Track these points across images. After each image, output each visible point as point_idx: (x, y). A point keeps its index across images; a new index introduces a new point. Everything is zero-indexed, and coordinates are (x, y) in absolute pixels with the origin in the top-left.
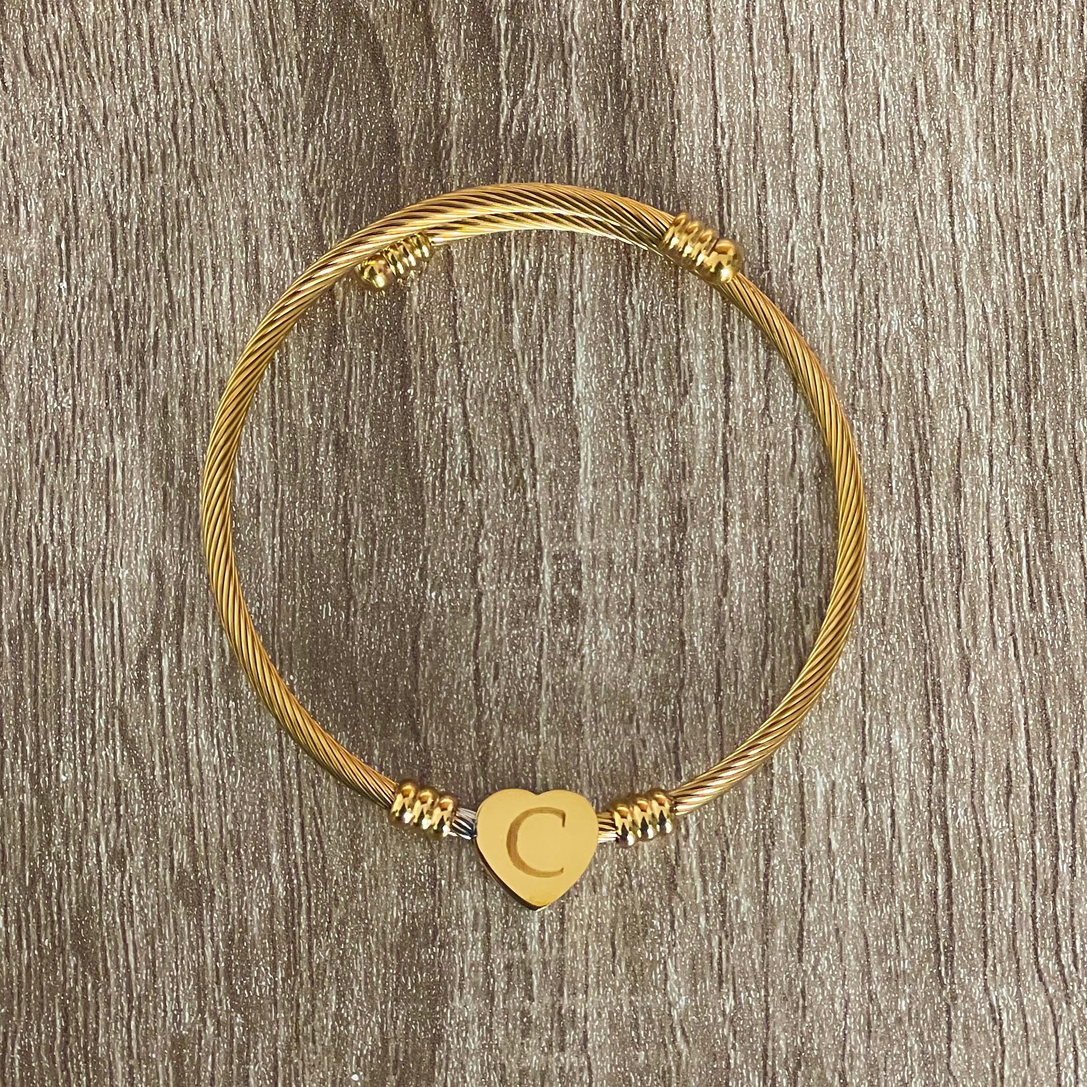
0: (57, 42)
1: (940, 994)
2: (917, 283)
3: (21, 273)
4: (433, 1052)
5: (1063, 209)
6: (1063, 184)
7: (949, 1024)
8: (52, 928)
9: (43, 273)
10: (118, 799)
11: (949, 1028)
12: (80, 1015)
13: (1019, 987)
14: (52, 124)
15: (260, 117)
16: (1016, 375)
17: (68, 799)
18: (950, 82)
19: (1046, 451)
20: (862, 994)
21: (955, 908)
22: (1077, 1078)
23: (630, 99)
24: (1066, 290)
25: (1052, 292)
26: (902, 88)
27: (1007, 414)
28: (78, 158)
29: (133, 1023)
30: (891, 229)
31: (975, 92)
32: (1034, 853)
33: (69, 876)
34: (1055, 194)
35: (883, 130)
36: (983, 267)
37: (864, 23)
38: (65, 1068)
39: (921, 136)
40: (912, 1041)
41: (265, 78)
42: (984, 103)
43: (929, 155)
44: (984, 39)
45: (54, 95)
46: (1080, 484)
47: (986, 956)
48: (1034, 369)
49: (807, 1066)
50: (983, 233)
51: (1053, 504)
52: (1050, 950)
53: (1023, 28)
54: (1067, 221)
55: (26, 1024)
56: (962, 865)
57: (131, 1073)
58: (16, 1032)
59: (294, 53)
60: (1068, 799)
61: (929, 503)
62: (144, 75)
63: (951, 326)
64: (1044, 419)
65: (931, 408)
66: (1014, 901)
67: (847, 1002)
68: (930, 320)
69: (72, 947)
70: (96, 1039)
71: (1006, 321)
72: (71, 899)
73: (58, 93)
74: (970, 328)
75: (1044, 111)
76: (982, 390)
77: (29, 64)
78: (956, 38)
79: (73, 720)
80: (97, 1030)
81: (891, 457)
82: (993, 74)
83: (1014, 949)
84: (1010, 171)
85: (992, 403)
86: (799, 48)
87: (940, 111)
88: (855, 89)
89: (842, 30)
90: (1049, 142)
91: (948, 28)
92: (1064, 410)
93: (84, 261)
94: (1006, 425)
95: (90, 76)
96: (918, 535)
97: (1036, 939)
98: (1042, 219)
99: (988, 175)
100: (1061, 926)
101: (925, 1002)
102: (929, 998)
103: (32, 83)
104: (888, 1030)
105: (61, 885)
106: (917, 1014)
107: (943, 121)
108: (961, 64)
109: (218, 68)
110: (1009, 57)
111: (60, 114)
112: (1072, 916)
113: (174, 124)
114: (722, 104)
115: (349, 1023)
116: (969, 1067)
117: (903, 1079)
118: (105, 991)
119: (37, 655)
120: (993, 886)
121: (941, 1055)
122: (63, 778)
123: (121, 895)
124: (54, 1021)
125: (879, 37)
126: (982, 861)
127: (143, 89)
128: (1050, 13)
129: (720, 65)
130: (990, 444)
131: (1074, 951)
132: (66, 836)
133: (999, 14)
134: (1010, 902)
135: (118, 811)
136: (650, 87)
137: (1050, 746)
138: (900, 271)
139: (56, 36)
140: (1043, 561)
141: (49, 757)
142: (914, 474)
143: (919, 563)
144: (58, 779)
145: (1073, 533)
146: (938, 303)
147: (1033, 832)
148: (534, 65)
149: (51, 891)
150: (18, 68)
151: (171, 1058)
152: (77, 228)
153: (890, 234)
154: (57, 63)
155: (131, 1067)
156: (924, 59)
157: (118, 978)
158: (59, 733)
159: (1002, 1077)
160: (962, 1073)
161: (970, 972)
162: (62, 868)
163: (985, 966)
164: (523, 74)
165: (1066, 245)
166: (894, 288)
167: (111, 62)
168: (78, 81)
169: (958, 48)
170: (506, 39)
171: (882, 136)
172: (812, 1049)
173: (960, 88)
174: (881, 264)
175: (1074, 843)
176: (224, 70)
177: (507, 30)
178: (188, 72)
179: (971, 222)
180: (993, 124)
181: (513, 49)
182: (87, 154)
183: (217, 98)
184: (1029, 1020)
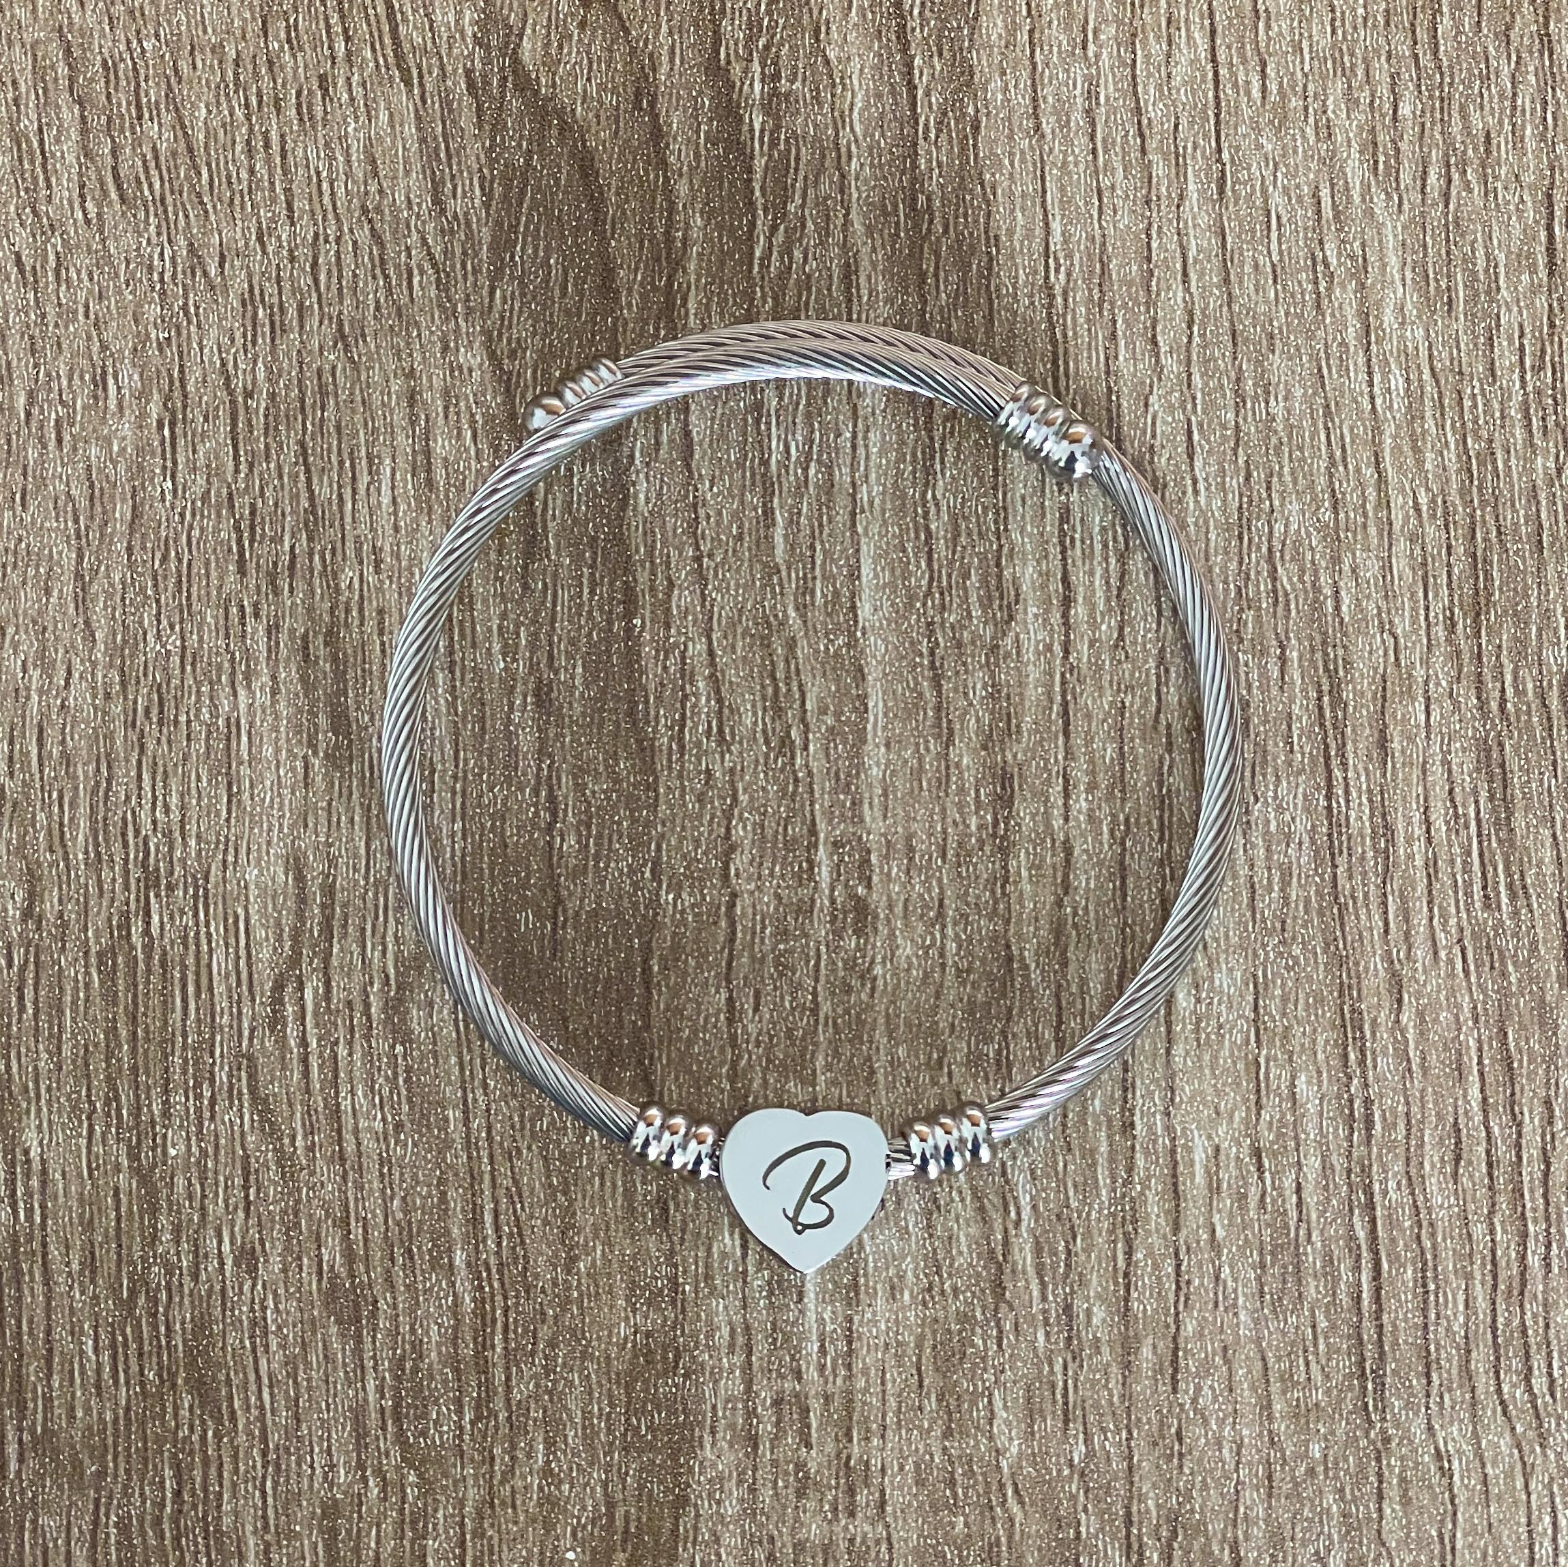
0: (156, 158)
2: (1323, 465)
4: (677, 1519)
6: (1521, 326)
7: (1380, 1475)
8: (159, 1355)
9: (140, 467)
10: (246, 1180)
11: (1381, 1482)
12: (197, 1474)
15: (429, 253)
16: (1461, 588)
17: (180, 1182)
19: (1503, 691)
20: (1260, 1435)
21: (1385, 1317)
22: (1556, 1549)
23: (931, 222)
24: (1528, 470)
25: (1508, 473)
26: (1300, 199)
27: (1449, 641)
29: (269, 1484)
30: (1288, 392)
31: (1400, 204)
32: (1493, 1241)
33: (181, 1285)
35: (1275, 258)
36: (1414, 441)
37: (1247, 112)
39: (1326, 265)
41: (437, 201)
42: (1412, 220)
44: (1410, 133)
45: (152, 229)
46: (1551, 736)
47: (1429, 1383)
48: (1486, 580)
49: (1185, 1536)
51: (1513, 763)
52: (1518, 1373)
53: (1465, 117)
54: (1528, 377)
55: (125, 1487)
56: (1394, 1258)
57: (267, 1552)
58: (110, 1498)
59: (476, 166)
60: (1538, 1168)
61: (1344, 765)
62: (274, 200)
63: (1370, 523)
64: (1499, 647)
65: (1345, 634)
66: (1467, 1306)
67: (1240, 1447)
68: (1342, 515)
70: (219, 1506)
72: (183, 1316)
73: (159, 226)
74: (1397, 527)
75: (1495, 228)
76: (1414, 609)
77: (119, 187)
79: (185, 1072)
80: (220, 1494)
81: (1292, 701)
82: (1424, 180)
83: (1468, 1375)
84: (1449, 311)
85: (1428, 626)
86: (1160, 149)
88: (1236, 204)
89: (1217, 123)
90: (1501, 270)
91: (1362, 117)
92: (1527, 636)
93: (194, 452)
95: (202, 203)
96: (1329, 808)
97: (1498, 1359)
98: (1493, 375)
99: (1419, 317)
100: (1532, 1340)
103: (123, 214)
105: (170, 1298)
107: (1357, 244)
108: (1381, 166)
109: (373, 189)
111: (162, 254)
112: (1547, 1326)
113: (315, 264)
114: (1056, 226)
115: (561, 1482)
117: (1317, 1553)
118: (231, 1441)
119: (136, 986)
120: (1438, 1287)
121: (1369, 1519)
122: (173, 1152)
123: (252, 1310)
124: (162, 1482)
125: (1268, 131)
126: (1423, 1253)
127: (272, 220)
128: (1502, 96)
129: (1052, 174)
130: (1426, 683)
132: (177, 1230)
133: (1431, 97)
134: (1461, 1308)
135: (247, 1196)
136: (957, 205)
137: (1513, 1094)
138: (1301, 449)
139: (154, 149)
140: (1499, 840)
141: (153, 1124)
142: (1322, 725)
143: (1331, 847)
144: (165, 1153)
145: (1541, 802)
146: (1353, 491)
147: (1492, 1212)
148: (801, 177)
149: (156, 1305)
150: (105, 193)
151: (321, 1532)
152: (185, 407)
153: (1286, 399)
154: (157, 186)
155: (268, 1545)
156: (1331, 162)
157: (249, 1422)
159: (1453, 1549)
160: (1398, 1542)
161: (1408, 1405)
162: (172, 1275)
164: (786, 189)
165: (1527, 410)
166: (1293, 473)
167: (230, 183)
169: (1375, 144)
170: (762, 143)
171: (1273, 266)
172: (1192, 1511)
173: (1379, 200)
174: (1274, 440)
176: (381, 192)
177: (762, 131)
178: (333, 194)
179: (1397, 382)
180: (1425, 246)
181: (770, 156)
182: (197, 308)
183: (372, 229)
184: (1489, 1470)
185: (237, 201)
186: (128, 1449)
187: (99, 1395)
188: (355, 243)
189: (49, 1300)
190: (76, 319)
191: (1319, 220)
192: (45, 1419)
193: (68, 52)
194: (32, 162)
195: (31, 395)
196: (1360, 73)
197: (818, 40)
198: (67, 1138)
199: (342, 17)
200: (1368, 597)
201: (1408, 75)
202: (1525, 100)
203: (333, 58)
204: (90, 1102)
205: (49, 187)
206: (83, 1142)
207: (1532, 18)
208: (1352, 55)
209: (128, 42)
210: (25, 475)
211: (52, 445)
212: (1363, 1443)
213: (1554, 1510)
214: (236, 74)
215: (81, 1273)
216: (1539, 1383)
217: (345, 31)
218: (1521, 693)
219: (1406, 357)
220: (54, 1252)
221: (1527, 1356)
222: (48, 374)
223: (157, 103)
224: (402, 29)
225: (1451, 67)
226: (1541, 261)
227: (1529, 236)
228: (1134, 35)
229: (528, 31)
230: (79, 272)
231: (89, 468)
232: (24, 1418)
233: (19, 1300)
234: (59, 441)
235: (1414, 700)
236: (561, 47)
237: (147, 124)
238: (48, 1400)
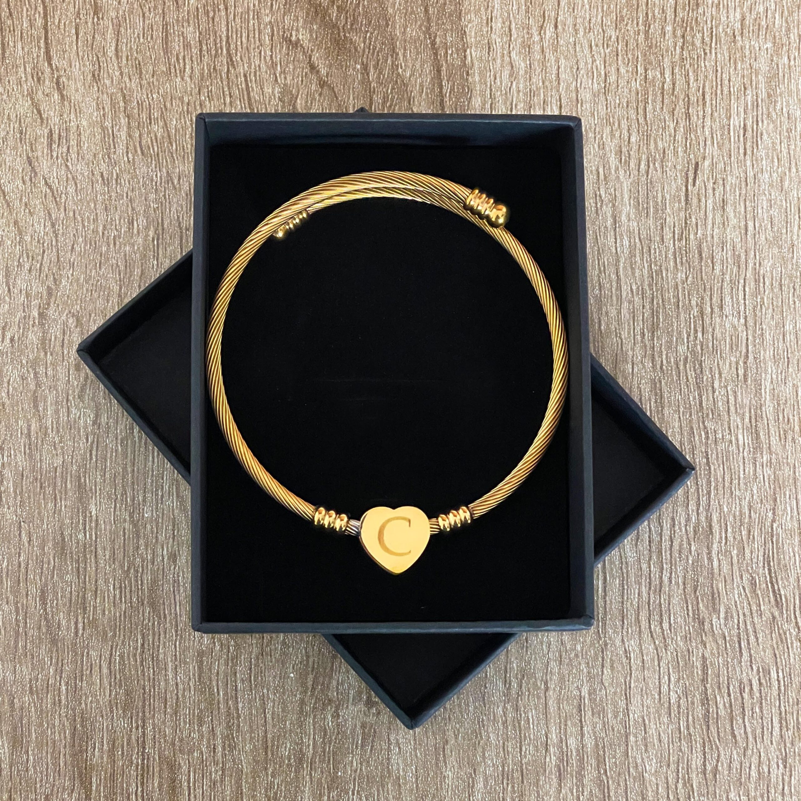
1: (599, 642)
3: (133, 256)
5: (674, 237)
13: (640, 640)
14: (152, 180)
18: (617, 169)
28: (165, 198)
34: (670, 229)
38: (142, 665)
40: (583, 666)
43: (604, 207)
50: (632, 248)
69: (148, 603)
71: (643, 293)
78: (620, 147)
87: (611, 184)
94: (641, 347)
101: (590, 646)
102: (592, 644)
104: (570, 660)
106: (586, 652)
110: (648, 158)
116: (613, 681)
131: (670, 622)
158: (145, 492)
163: (623, 628)
168: (166, 159)
175: (671, 566)
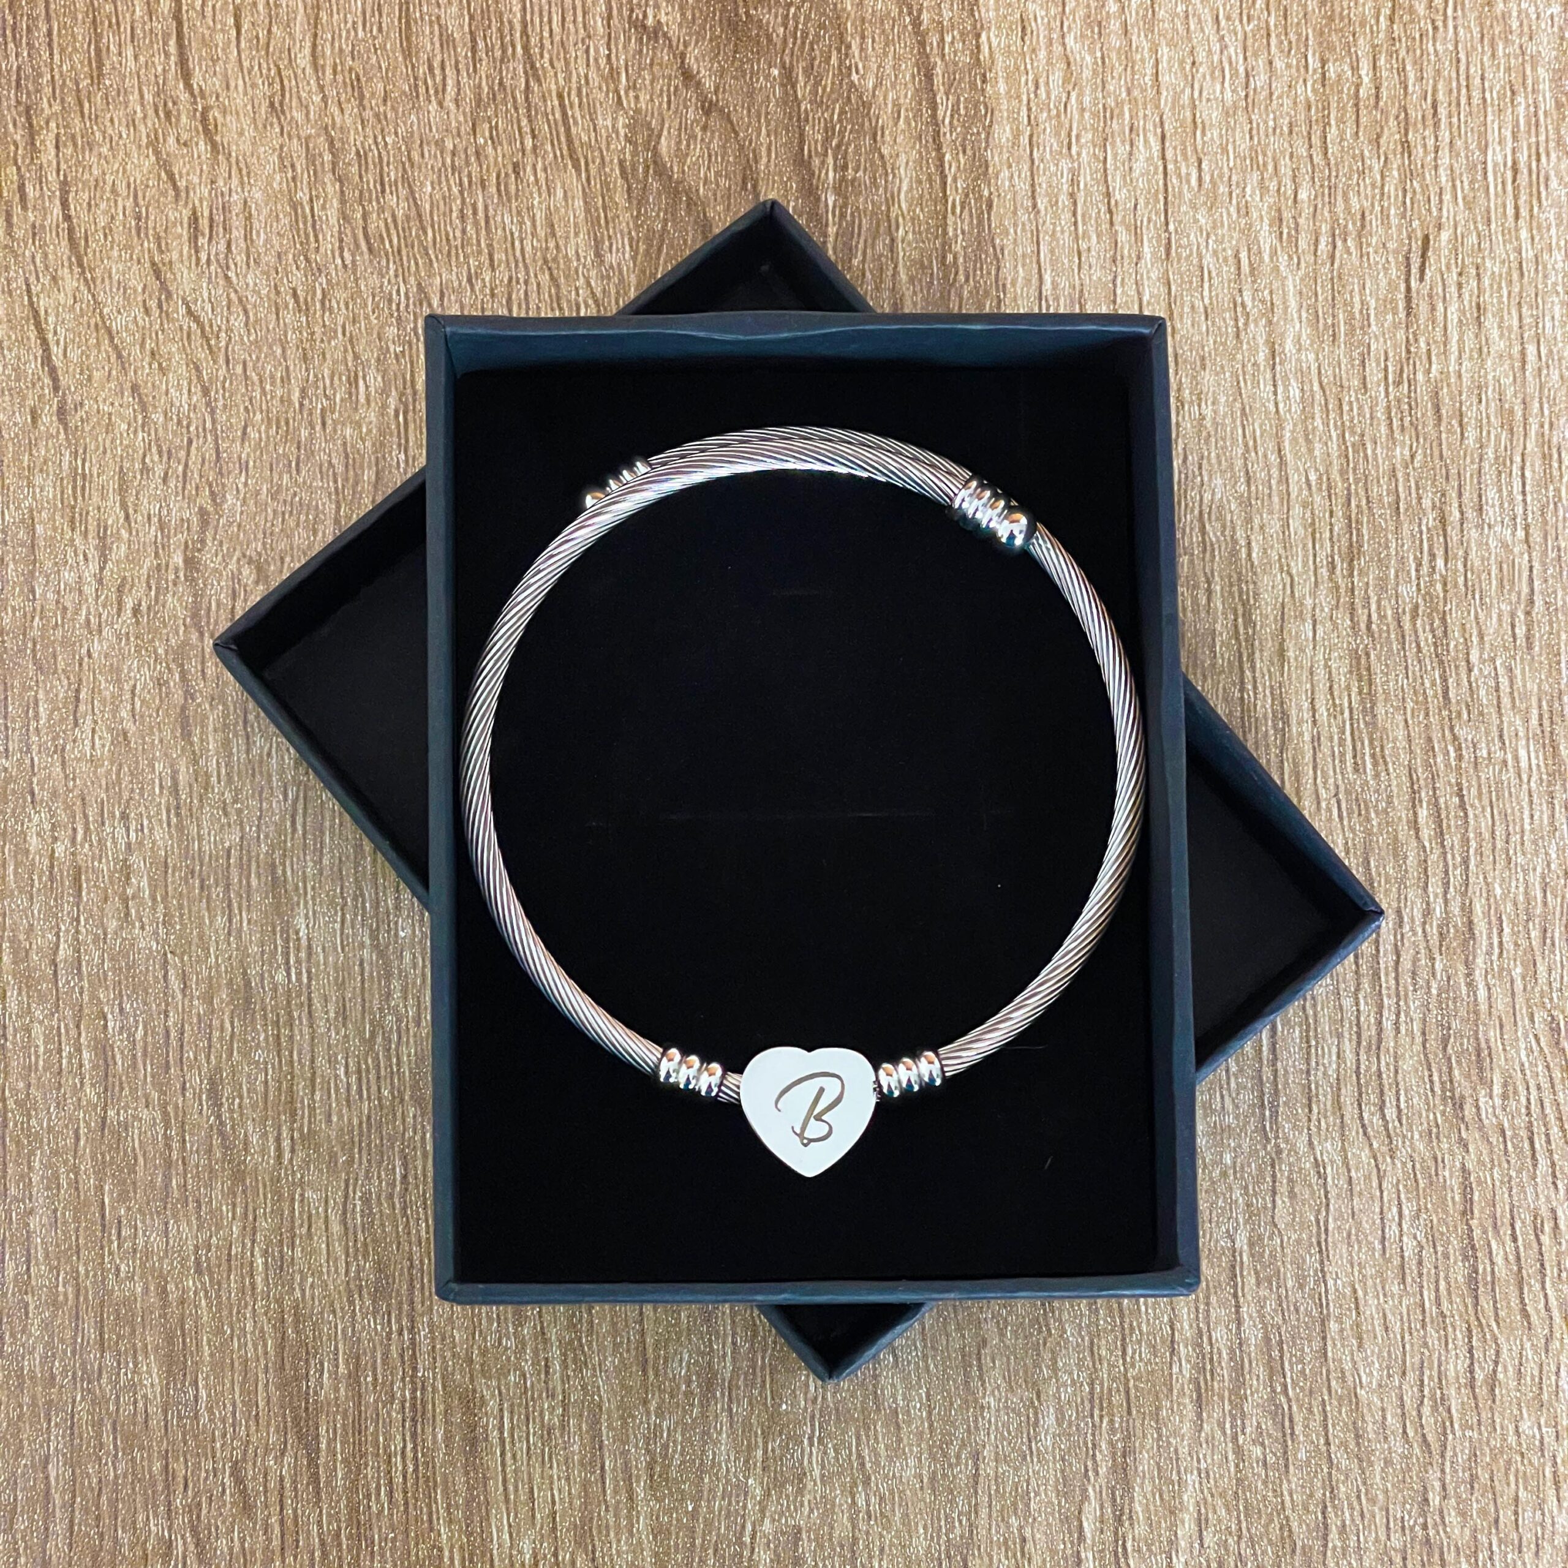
185: (453, 252)
186: (369, 1145)
187: (349, 1106)
188: (538, 284)
189: (313, 1039)
190: (336, 337)
191: (1239, 275)
192: (310, 1123)
193: (332, 144)
194: (305, 224)
195: (303, 391)
196: (1270, 168)
197: (875, 141)
198: (326, 923)
199: (530, 121)
200: (1272, 547)
201: (1305, 169)
202: (1390, 188)
203: (523, 151)
204: (343, 898)
205: (317, 241)
206: (338, 926)
207: (1395, 129)
208: (1265, 155)
209: (375, 137)
210: (299, 448)
211: (318, 428)
212: (1262, 1153)
213: (1400, 1204)
214: (453, 161)
215: (336, 1018)
216: (1390, 1113)
217: (533, 131)
218: (1382, 617)
219: (1302, 374)
220: (317, 1004)
221: (1382, 1093)
222: (316, 376)
223: (396, 181)
224: (574, 130)
225: (1337, 164)
226: (1401, 305)
227: (1392, 286)
228: (1106, 139)
229: (665, 133)
230: (338, 303)
231: (345, 444)
232: (295, 1121)
233: (291, 1037)
234: (324, 424)
235: (1304, 620)
236: (688, 145)
237: (388, 196)
238: (311, 1109)
